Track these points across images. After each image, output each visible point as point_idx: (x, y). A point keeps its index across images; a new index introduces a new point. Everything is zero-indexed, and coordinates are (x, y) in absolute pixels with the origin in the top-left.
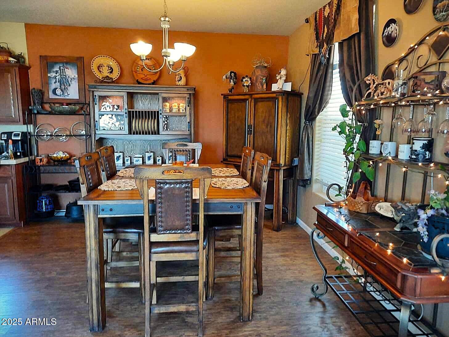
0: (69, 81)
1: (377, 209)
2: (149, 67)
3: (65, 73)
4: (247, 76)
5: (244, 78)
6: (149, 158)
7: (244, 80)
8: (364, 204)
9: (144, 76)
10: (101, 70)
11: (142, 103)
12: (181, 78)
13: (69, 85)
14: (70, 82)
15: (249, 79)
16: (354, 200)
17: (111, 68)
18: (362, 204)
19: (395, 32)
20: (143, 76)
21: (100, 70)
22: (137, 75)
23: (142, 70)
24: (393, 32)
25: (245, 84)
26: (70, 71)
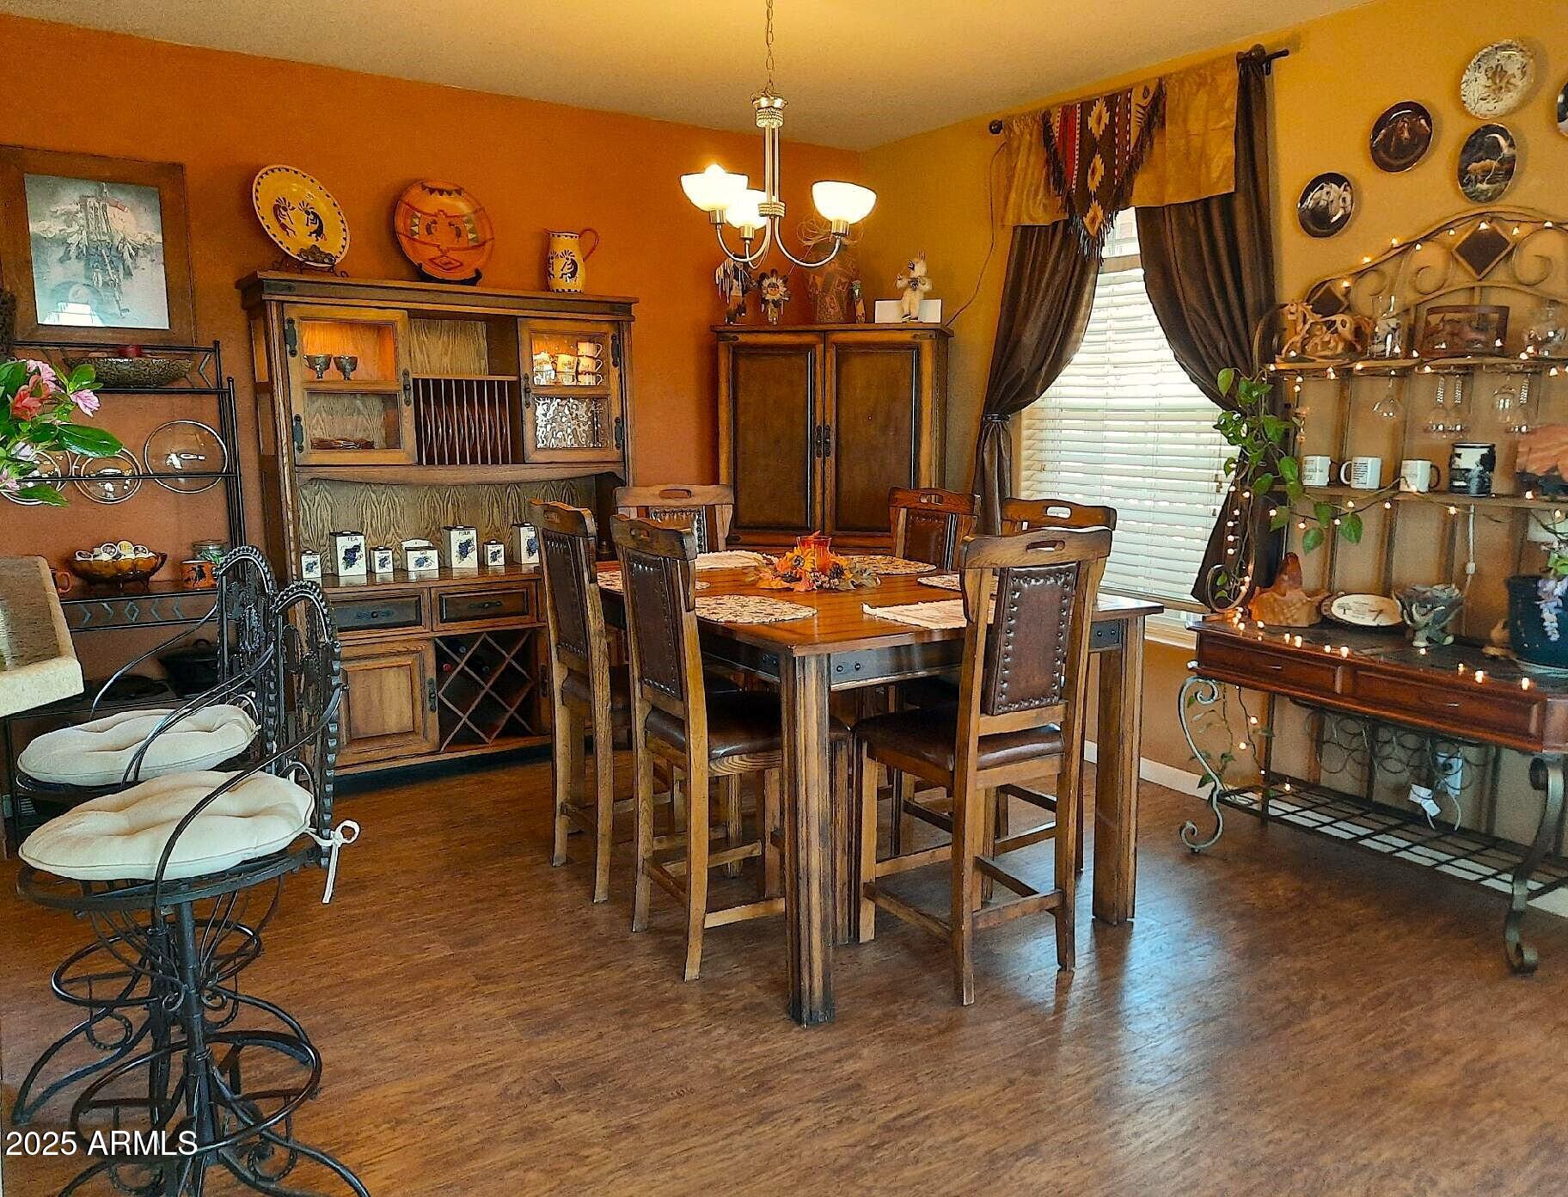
0: (126, 255)
1: (1336, 611)
2: (454, 221)
3: (107, 221)
4: (773, 272)
5: (763, 276)
6: (464, 549)
7: (766, 283)
8: (1303, 604)
9: (439, 254)
10: (286, 221)
11: (422, 351)
12: (576, 269)
13: (128, 274)
14: (129, 261)
15: (780, 282)
16: (1282, 598)
17: (316, 216)
18: (1298, 605)
19: (1341, 204)
20: (435, 253)
21: (283, 221)
22: (415, 250)
23: (429, 233)
24: (1335, 204)
25: (768, 297)
26: (127, 216)
